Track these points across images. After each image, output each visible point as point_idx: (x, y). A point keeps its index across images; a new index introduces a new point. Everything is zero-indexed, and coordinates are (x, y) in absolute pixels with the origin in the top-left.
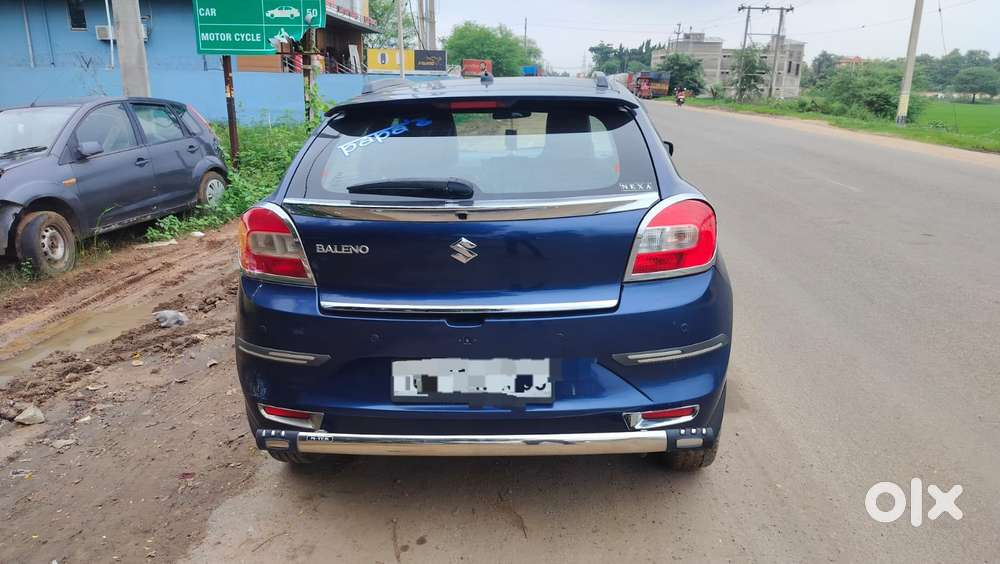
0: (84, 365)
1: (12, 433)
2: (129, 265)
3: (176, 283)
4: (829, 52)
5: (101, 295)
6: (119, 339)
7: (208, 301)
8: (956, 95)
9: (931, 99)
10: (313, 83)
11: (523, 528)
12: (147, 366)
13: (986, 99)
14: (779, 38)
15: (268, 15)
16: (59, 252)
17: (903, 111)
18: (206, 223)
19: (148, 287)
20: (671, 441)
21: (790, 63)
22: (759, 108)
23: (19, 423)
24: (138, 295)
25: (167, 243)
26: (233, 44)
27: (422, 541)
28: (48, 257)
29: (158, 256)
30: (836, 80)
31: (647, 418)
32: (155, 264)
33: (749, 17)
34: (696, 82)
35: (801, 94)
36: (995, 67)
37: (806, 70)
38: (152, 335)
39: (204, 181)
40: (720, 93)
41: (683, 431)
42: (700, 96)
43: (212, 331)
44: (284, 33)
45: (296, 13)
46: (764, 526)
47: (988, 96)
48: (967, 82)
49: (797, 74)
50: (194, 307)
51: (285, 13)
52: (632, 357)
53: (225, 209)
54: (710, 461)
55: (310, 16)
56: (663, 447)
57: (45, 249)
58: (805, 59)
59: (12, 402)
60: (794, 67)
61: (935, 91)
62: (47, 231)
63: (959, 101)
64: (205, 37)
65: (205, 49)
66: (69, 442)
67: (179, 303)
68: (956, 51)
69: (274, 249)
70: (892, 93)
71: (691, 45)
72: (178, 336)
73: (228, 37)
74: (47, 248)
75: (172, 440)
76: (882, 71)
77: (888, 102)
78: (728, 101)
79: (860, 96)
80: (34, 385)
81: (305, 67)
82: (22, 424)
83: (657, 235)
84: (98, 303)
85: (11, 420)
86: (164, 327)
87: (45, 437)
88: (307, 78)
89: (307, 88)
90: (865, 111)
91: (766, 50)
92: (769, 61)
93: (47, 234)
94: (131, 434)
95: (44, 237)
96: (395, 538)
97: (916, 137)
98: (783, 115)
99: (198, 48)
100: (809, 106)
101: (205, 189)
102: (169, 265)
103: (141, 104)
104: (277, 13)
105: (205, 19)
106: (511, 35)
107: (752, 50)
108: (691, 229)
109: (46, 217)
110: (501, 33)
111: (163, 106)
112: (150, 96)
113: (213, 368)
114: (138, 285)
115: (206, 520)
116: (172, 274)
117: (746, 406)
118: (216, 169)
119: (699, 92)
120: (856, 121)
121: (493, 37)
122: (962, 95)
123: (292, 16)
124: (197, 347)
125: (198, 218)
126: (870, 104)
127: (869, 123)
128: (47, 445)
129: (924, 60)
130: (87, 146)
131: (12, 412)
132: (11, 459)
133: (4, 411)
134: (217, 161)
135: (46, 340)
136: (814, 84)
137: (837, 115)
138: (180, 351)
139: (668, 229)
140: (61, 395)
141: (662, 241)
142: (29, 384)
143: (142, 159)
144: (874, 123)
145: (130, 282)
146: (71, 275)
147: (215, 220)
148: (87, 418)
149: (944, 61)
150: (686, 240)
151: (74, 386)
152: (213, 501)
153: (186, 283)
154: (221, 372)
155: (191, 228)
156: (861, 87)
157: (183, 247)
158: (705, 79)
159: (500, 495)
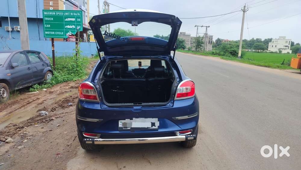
0: (21, 126)
1: (5, 145)
2: (26, 99)
3: (42, 104)
4: (220, 38)
5: (20, 107)
6: (29, 119)
7: (53, 108)
8: (254, 50)
9: (247, 51)
10: (78, 46)
11: (150, 163)
12: (40, 127)
13: (261, 51)
14: (206, 34)
15: (66, 27)
16: (5, 95)
17: (240, 55)
18: (47, 86)
19: (33, 105)
20: (186, 138)
21: (209, 41)
22: (201, 54)
23: (7, 142)
24: (31, 107)
25: (36, 92)
26: (55, 35)
27: (125, 167)
28: (2, 97)
29: (34, 96)
30: (222, 46)
31: (180, 133)
32: (34, 98)
33: (198, 28)
34: (184, 46)
35: (212, 49)
36: (263, 43)
37: (214, 43)
38: (39, 118)
39: (46, 74)
40: (190, 49)
41: (189, 136)
42: (185, 50)
43: (56, 117)
44: (70, 32)
45: (74, 27)
46: (208, 160)
47: (262, 51)
48: (256, 47)
49: (211, 44)
50: (49, 110)
51: (71, 27)
52: (177, 118)
53: (53, 82)
54: (195, 145)
55: (78, 28)
56: (184, 140)
57: (1, 94)
58: (213, 40)
59: (4, 137)
60: (210, 42)
61: (248, 49)
62: (2, 89)
63: (254, 52)
64: (46, 33)
65: (46, 36)
66: (22, 147)
67: (45, 109)
68: (253, 38)
69: (89, 93)
70: (236, 50)
71: (182, 35)
72: (47, 118)
73: (54, 33)
74: (2, 94)
75: (52, 145)
76: (234, 44)
77: (236, 52)
78: (193, 51)
79: (228, 51)
80: (9, 132)
81: (76, 42)
82: (7, 143)
83: (182, 89)
84: (19, 110)
85: (4, 141)
86: (42, 116)
87: (15, 146)
88: (77, 45)
89: (77, 48)
90: (230, 55)
91: (203, 38)
92: (204, 40)
93: (2, 90)
94: (40, 144)
95: (1, 91)
96: (117, 167)
97: (243, 62)
98: (208, 55)
99: (44, 36)
100: (215, 53)
101: (47, 77)
102: (38, 99)
103: (29, 52)
104: (68, 27)
105: (46, 28)
106: (131, 32)
107: (199, 37)
108: (189, 88)
109: (2, 85)
110: (129, 31)
111: (35, 53)
112: (29, 50)
113: (59, 127)
114: (30, 104)
115: (66, 165)
116: (40, 101)
117: (202, 132)
118: (50, 71)
119: (184, 48)
120: (227, 57)
121: (126, 32)
122: (255, 50)
123: (73, 28)
124: (53, 121)
125: (45, 85)
126: (231, 53)
127: (231, 58)
128: (16, 148)
129: (245, 41)
130: (14, 64)
131: (4, 140)
132: (7, 152)
133: (2, 139)
134: (50, 68)
135: (6, 120)
136: (216, 47)
137: (222, 56)
138: (48, 122)
139: (184, 87)
140: (17, 135)
141: (183, 90)
142: (7, 132)
143: (29, 68)
144: (232, 58)
145: (28, 103)
146: (10, 102)
147: (50, 85)
148: (26, 141)
149: (250, 41)
150: (188, 90)
151: (20, 132)
152: (67, 160)
153: (44, 104)
154: (61, 128)
155: (42, 88)
156: (228, 48)
157: (41, 93)
158: (186, 45)
159: (143, 155)
